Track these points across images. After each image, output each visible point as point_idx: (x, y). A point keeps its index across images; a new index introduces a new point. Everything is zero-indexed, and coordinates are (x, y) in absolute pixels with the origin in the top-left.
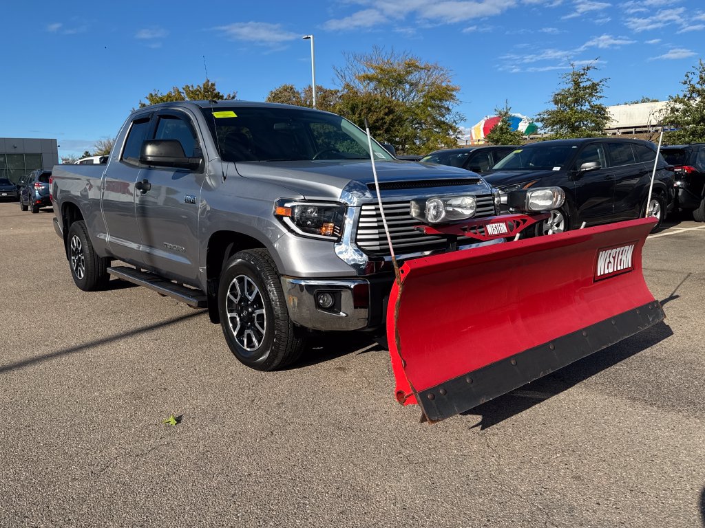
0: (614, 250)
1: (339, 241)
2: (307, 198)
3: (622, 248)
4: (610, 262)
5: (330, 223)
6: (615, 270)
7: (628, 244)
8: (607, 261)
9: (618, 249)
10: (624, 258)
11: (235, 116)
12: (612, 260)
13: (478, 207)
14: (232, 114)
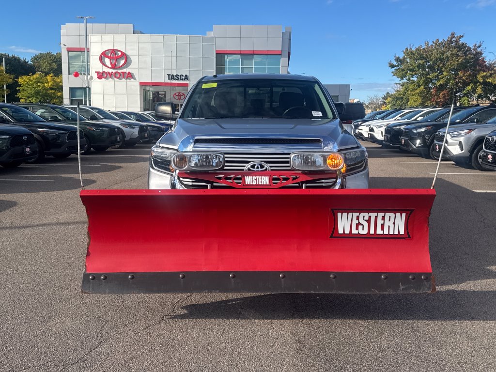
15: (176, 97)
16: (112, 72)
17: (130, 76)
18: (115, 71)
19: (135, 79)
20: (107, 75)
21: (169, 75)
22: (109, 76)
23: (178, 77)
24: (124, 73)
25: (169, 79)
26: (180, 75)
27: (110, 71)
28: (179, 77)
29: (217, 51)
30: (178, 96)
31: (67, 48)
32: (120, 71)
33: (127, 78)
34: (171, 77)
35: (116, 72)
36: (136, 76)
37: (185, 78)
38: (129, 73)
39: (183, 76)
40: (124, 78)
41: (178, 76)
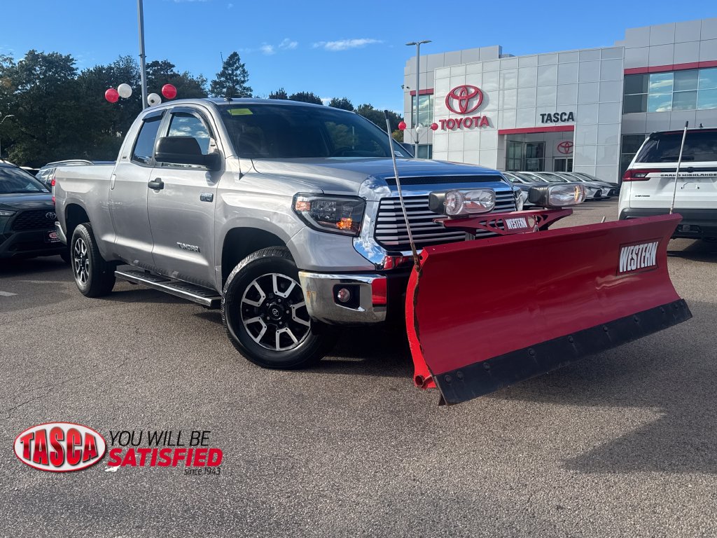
0: (637, 247)
1: (358, 235)
2: (326, 192)
3: (646, 245)
4: (632, 259)
5: (349, 217)
6: (639, 267)
7: (652, 241)
8: (630, 257)
9: (641, 246)
10: (647, 255)
11: (251, 113)
12: (635, 257)
13: (497, 204)
14: (248, 112)
15: (562, 149)
16: (461, 119)
17: (485, 122)
18: (466, 117)
19: (493, 127)
20: (454, 125)
21: (543, 115)
22: (456, 125)
23: (557, 117)
24: (478, 118)
25: (543, 122)
26: (560, 113)
27: (459, 117)
28: (559, 117)
29: (625, 70)
30: (565, 147)
31: (411, 92)
32: (471, 117)
33: (481, 126)
34: (547, 118)
35: (467, 119)
36: (494, 122)
37: (569, 118)
38: (485, 117)
39: (565, 114)
40: (476, 125)
41: (558, 114)
